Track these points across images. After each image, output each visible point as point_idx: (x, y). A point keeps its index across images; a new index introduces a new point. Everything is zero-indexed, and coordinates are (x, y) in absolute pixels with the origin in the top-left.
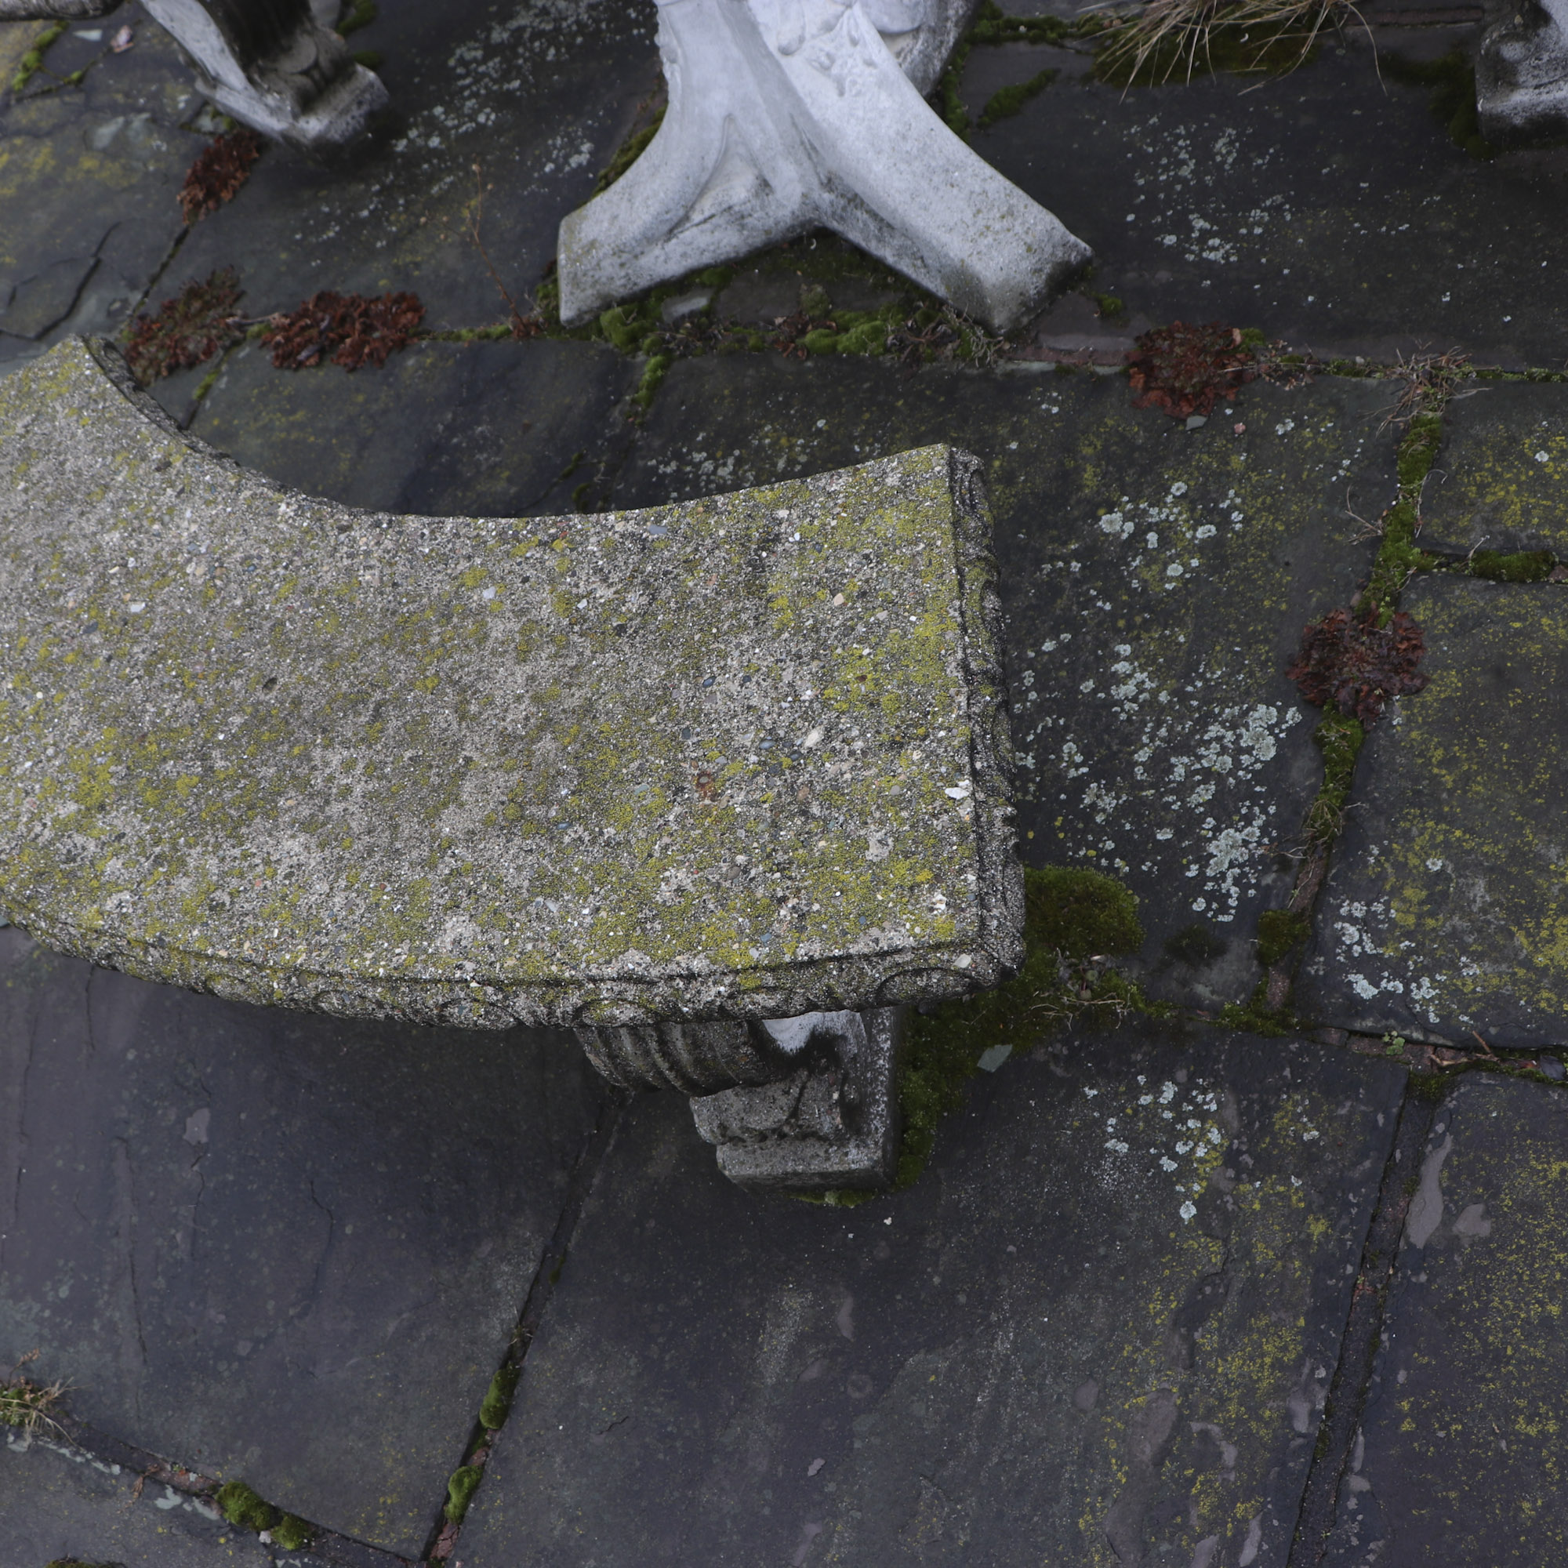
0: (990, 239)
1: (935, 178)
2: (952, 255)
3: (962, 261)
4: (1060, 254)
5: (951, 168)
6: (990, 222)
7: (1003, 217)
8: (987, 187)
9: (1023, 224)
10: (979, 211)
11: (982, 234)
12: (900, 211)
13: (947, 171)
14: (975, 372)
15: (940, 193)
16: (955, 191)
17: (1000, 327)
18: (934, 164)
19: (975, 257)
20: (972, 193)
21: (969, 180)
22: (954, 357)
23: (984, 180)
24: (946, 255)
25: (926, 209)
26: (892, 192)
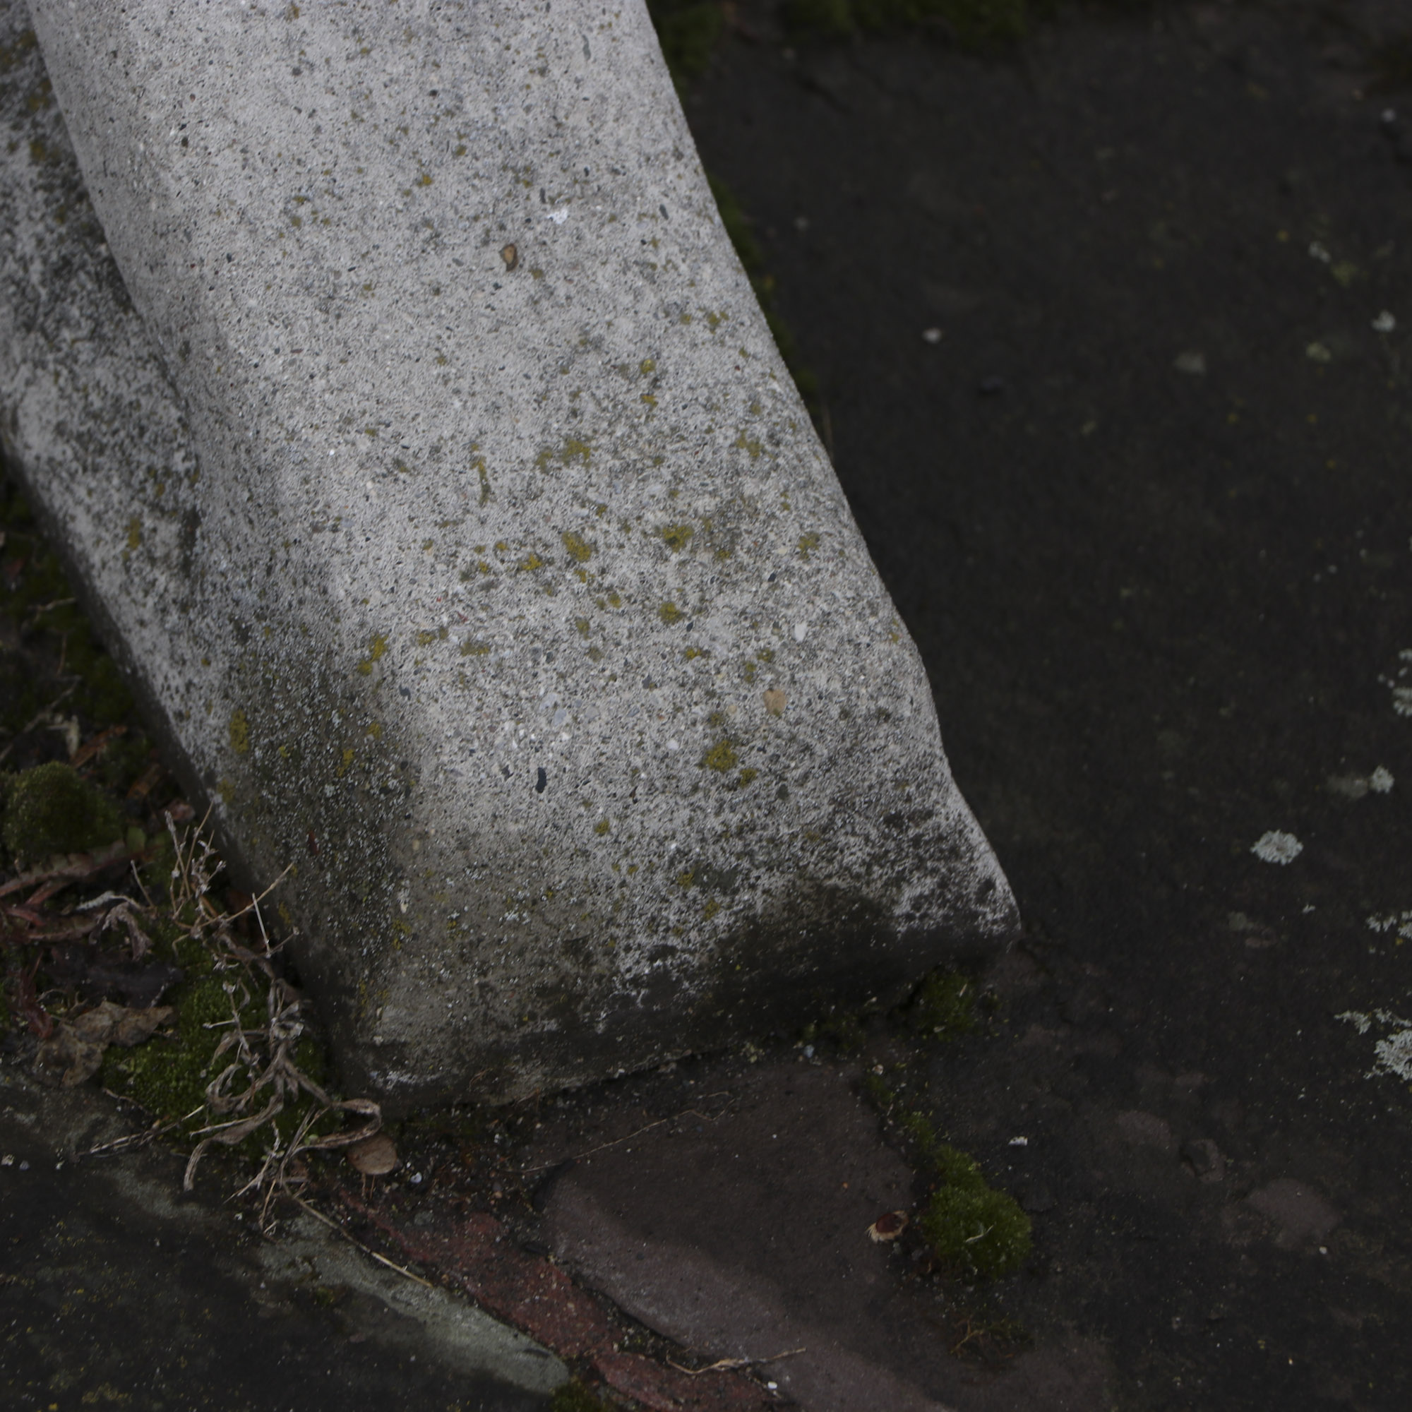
0: (562, 609)
1: (449, 182)
2: (340, 588)
3: (378, 643)
4: (855, 853)
5: (550, 176)
6: (603, 532)
7: (675, 538)
8: (673, 352)
9: (751, 619)
10: (576, 449)
11: (536, 564)
12: (204, 247)
13: (526, 176)
14: (163, 1207)
15: (438, 267)
16: (515, 290)
17: (393, 1053)
18: (477, 109)
19: (442, 660)
20: (589, 343)
21: (604, 278)
22: (96, 1081)
23: (679, 315)
24: (316, 575)
25: (329, 304)
26: (215, 133)
